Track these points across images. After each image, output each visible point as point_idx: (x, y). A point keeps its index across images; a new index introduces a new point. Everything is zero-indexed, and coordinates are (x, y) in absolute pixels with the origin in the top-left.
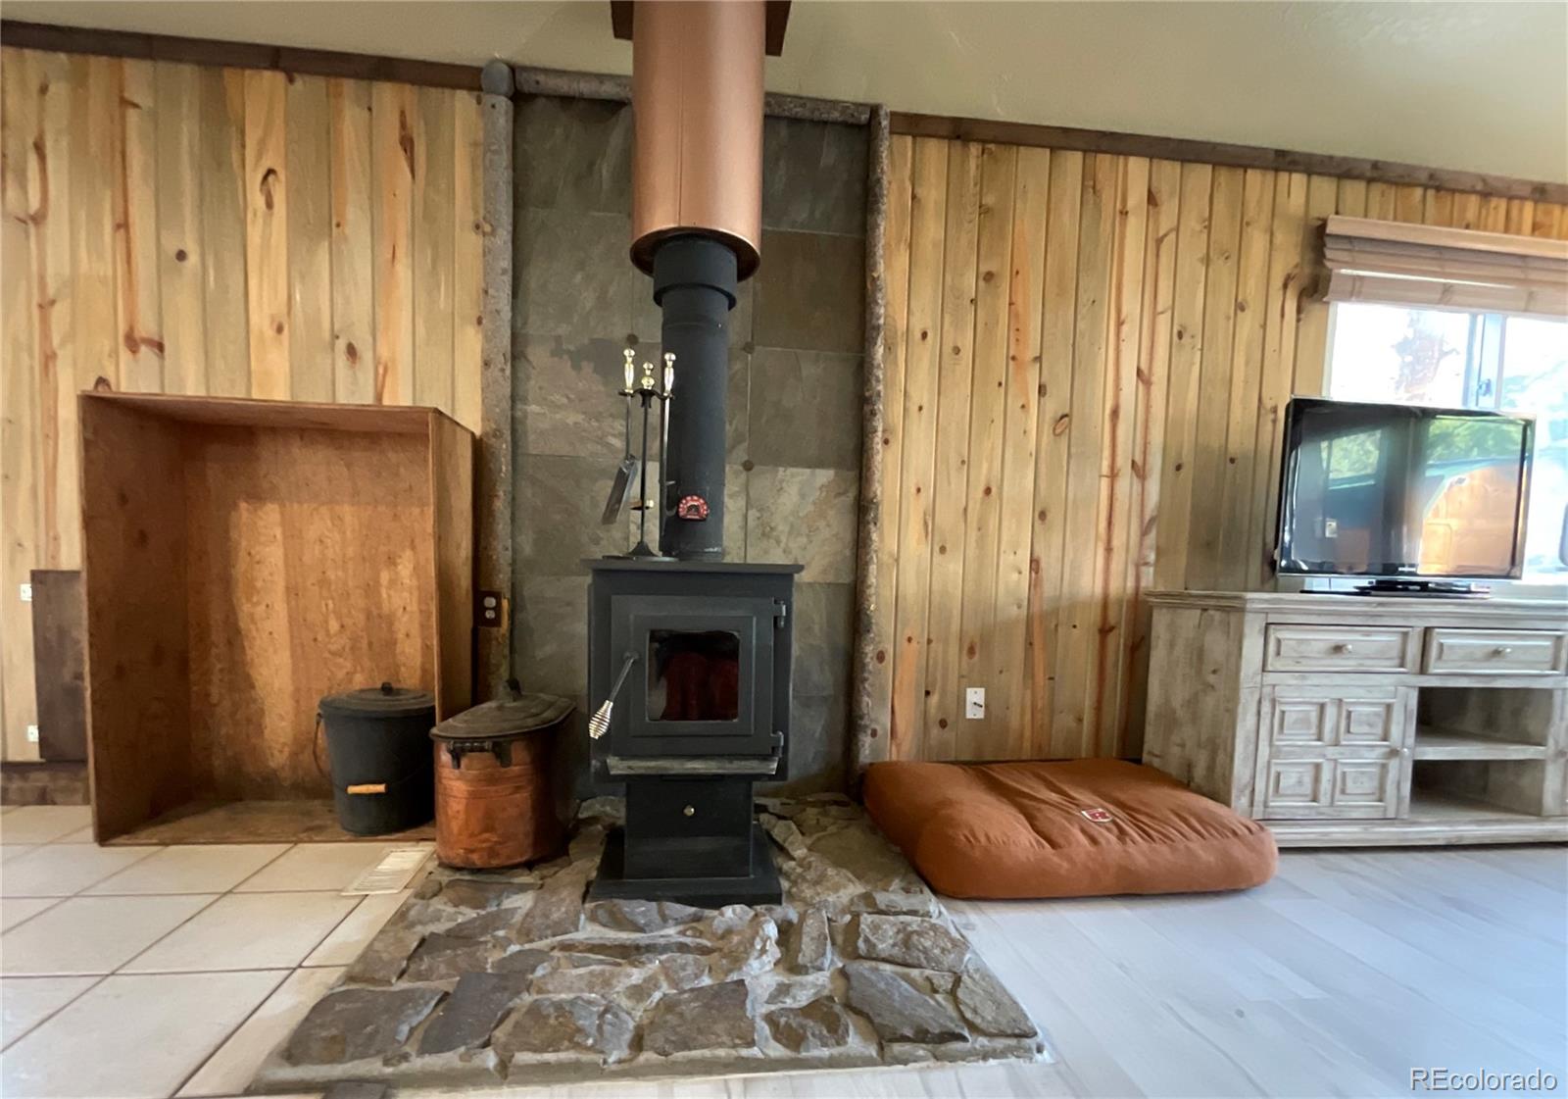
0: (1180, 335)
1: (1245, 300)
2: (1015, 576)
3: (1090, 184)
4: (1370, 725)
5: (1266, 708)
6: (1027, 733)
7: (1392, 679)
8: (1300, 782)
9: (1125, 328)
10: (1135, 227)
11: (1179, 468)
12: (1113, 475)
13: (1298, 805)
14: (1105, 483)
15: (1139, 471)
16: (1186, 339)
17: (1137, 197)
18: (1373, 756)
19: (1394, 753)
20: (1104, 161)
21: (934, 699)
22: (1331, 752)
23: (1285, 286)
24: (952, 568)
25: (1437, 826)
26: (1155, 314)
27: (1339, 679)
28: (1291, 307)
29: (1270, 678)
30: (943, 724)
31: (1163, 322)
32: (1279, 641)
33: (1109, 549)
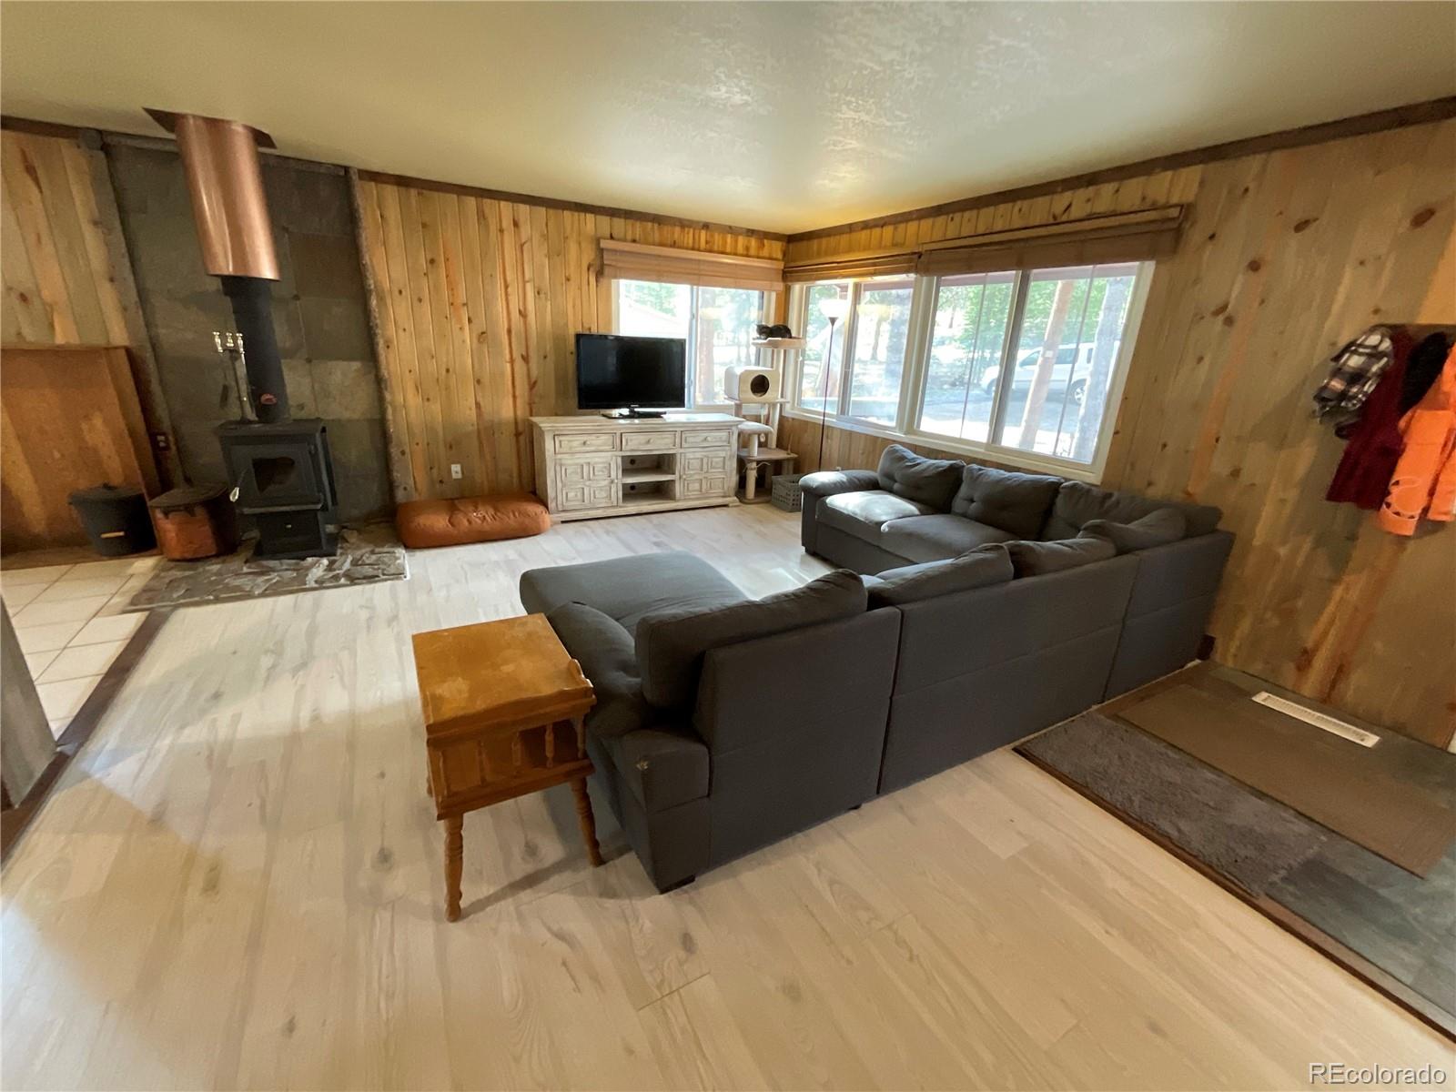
0: (538, 293)
1: (570, 275)
2: (468, 412)
3: (481, 215)
4: (603, 471)
5: (558, 468)
6: (486, 483)
7: (610, 453)
8: (576, 495)
9: (509, 289)
10: (509, 239)
11: (545, 357)
12: (512, 361)
13: (576, 504)
14: (508, 365)
15: (526, 359)
16: (542, 295)
17: (508, 223)
18: (606, 483)
19: (612, 482)
20: (487, 202)
21: (435, 471)
22: (588, 483)
23: (588, 269)
25: (632, 507)
26: (525, 282)
27: (588, 455)
28: (593, 280)
29: (559, 456)
30: (441, 482)
31: (529, 287)
32: (560, 442)
33: (514, 397)
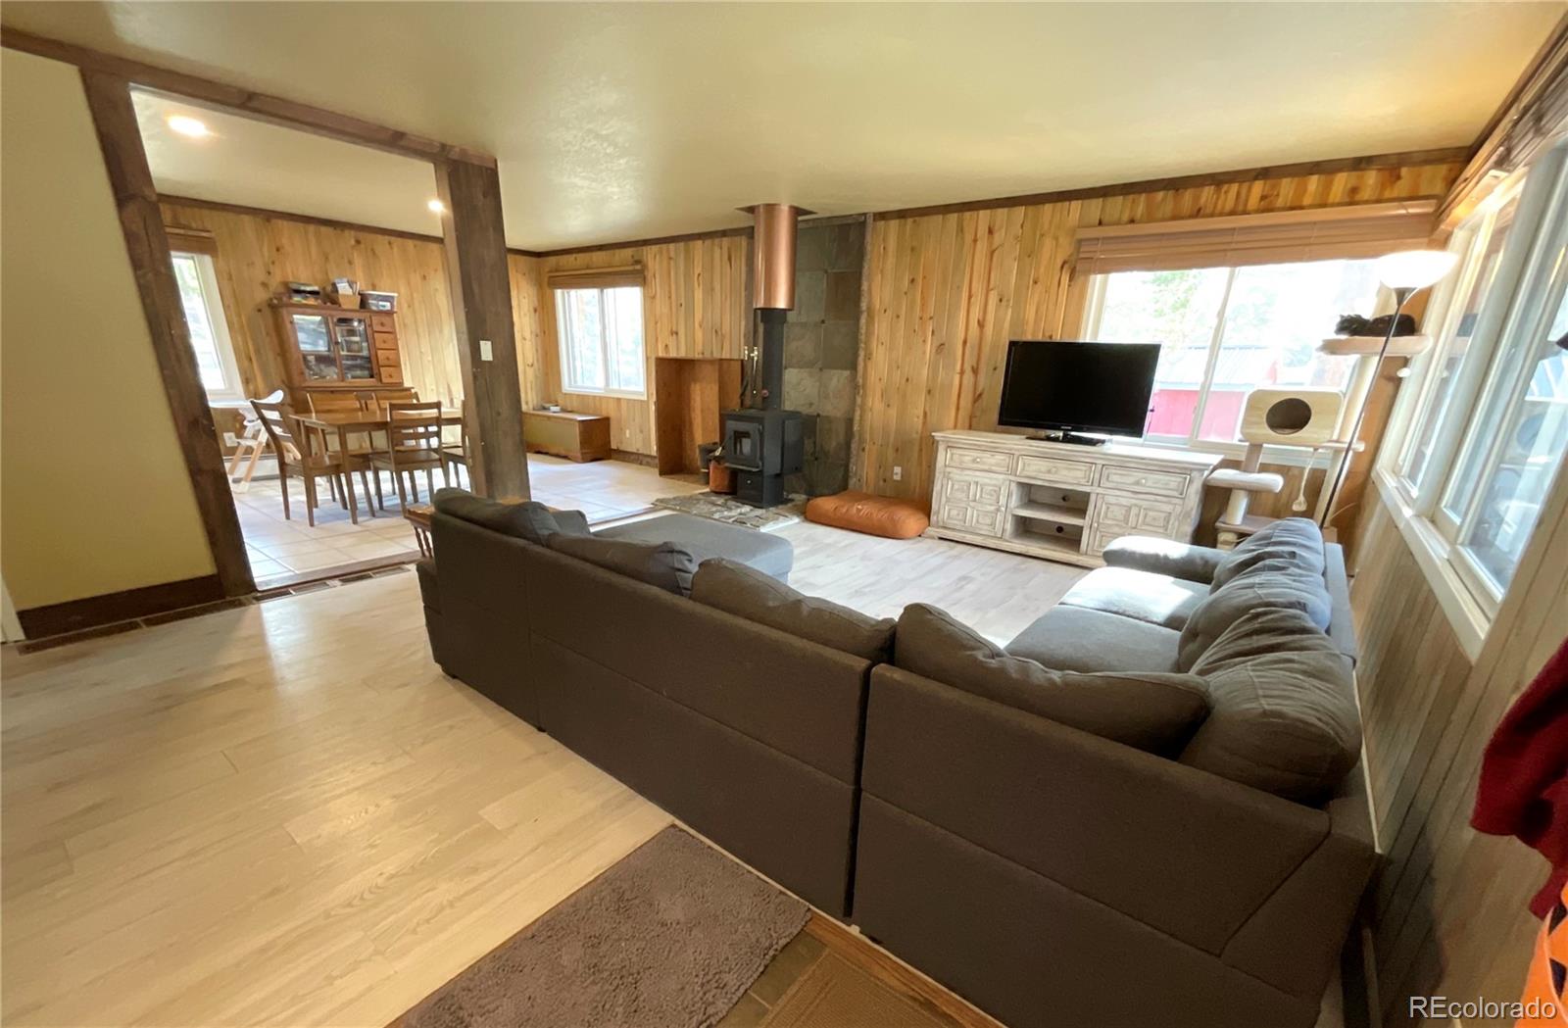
0: (1001, 300)
1: (1038, 278)
2: (916, 419)
3: (960, 228)
4: (991, 495)
5: (945, 482)
6: (917, 490)
7: (1001, 477)
8: (958, 515)
9: (973, 299)
10: (982, 247)
11: (995, 369)
12: (962, 373)
13: (958, 524)
14: (958, 376)
15: (975, 371)
16: (1004, 303)
17: (983, 230)
18: (992, 508)
19: (998, 510)
20: (967, 214)
21: (882, 470)
22: (972, 504)
23: (1062, 267)
24: (893, 412)
25: (1019, 546)
26: (988, 291)
27: (978, 473)
28: (1065, 278)
29: (948, 469)
30: (885, 481)
31: (992, 295)
32: (952, 454)
33: (958, 409)
